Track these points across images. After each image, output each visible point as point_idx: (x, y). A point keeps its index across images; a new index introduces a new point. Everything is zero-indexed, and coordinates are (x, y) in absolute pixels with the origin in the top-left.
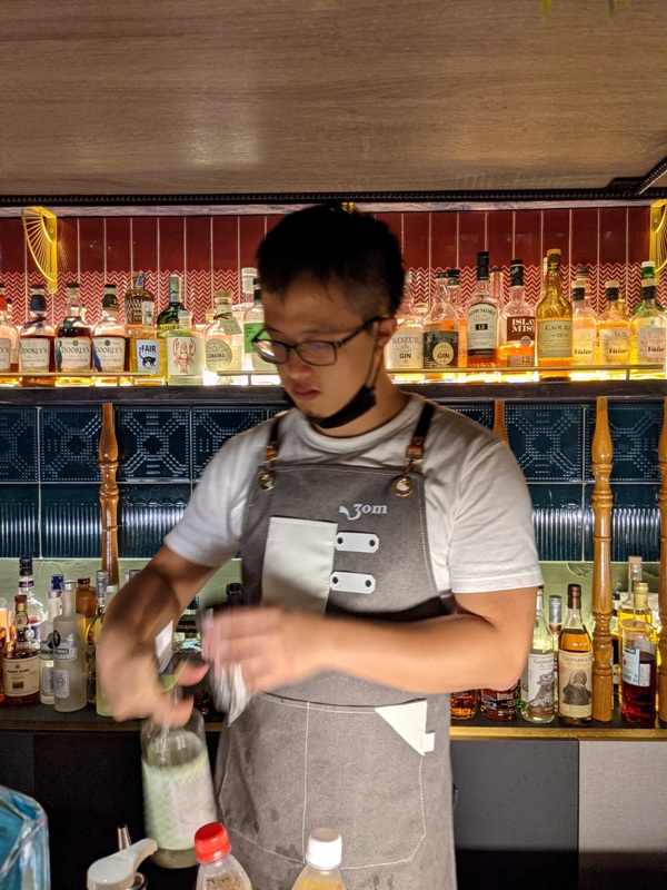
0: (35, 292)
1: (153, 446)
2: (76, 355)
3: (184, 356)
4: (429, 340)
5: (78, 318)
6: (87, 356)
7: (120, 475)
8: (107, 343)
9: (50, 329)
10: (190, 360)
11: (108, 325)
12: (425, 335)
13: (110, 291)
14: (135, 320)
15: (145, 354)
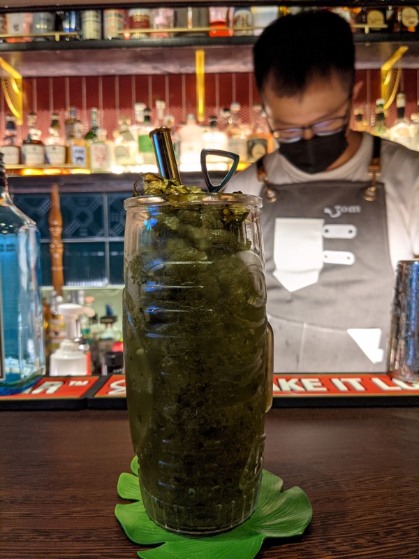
0: (9, 118)
1: (82, 217)
2: (34, 156)
3: (101, 156)
4: (251, 144)
5: (36, 135)
6: (41, 157)
7: (63, 236)
8: (54, 148)
9: (19, 141)
10: (105, 158)
11: (54, 139)
12: (248, 142)
13: (54, 117)
14: (70, 136)
15: (78, 155)
